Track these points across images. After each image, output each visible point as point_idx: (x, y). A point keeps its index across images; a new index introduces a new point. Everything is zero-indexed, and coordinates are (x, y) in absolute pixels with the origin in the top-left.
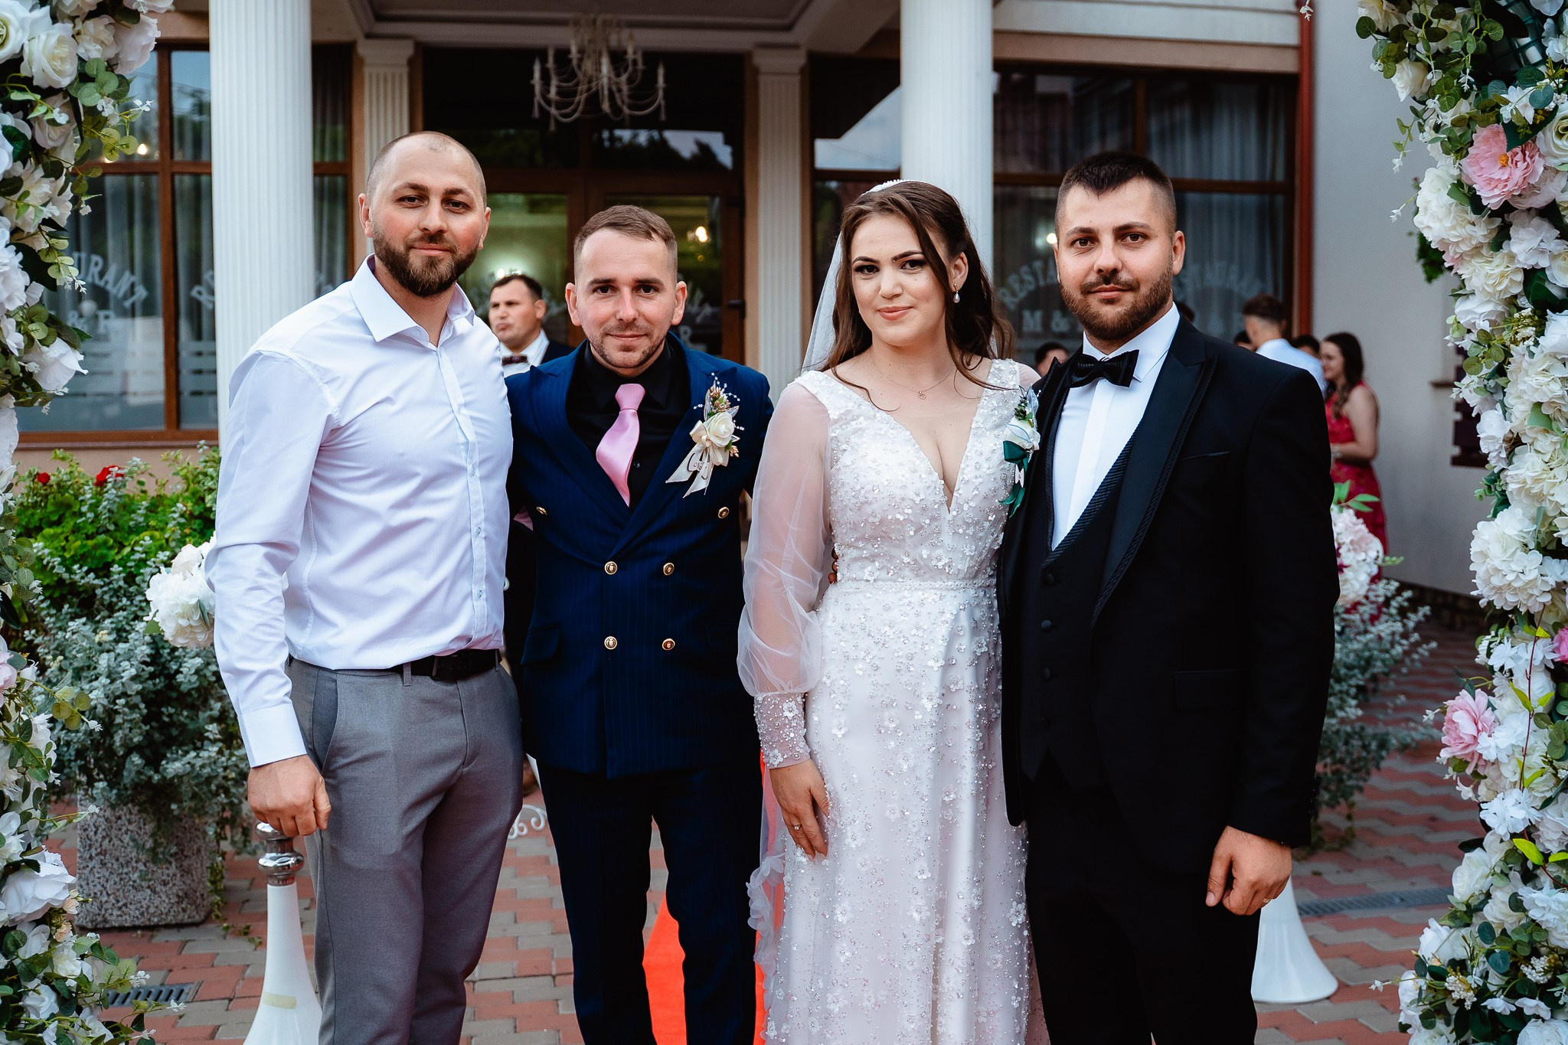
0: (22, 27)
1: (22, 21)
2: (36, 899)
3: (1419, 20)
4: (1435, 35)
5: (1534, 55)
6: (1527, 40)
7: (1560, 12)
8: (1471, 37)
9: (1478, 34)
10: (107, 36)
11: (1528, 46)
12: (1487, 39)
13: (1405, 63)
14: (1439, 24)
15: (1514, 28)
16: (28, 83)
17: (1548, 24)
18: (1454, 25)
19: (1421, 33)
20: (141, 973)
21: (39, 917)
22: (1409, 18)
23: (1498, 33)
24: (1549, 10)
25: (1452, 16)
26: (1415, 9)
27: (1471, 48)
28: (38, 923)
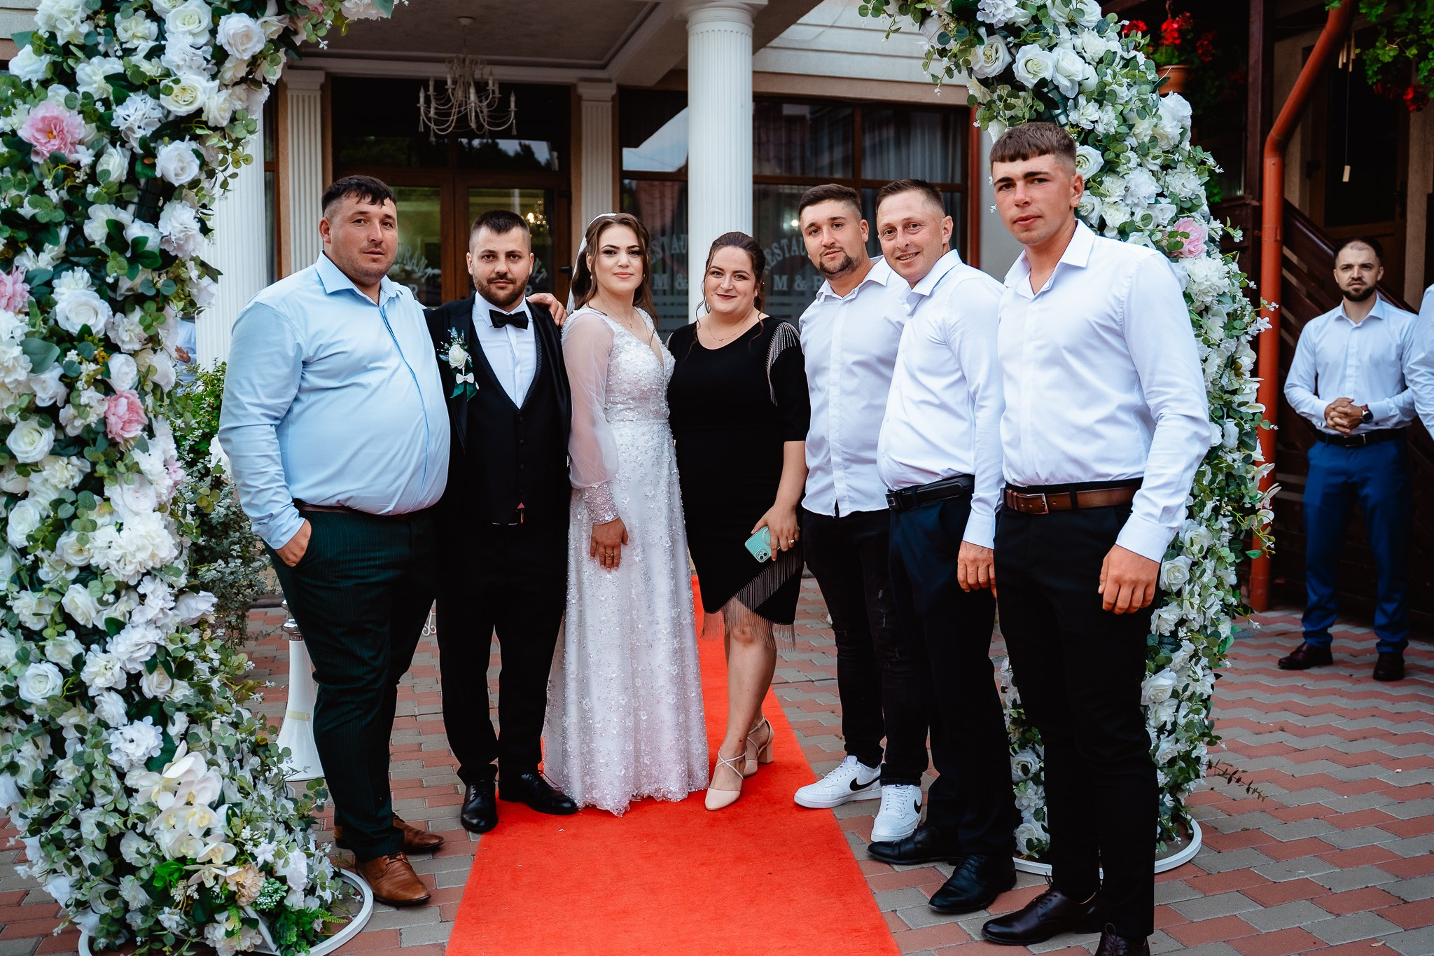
0: (205, 92)
1: (205, 89)
2: (198, 610)
3: (1000, 98)
4: (1009, 107)
5: (1062, 119)
6: (1058, 112)
7: (1077, 96)
8: (1026, 110)
9: (1031, 107)
10: (244, 96)
11: (1060, 114)
12: (1036, 110)
13: (995, 122)
14: (1012, 101)
15: (1051, 104)
16: (205, 124)
17: (1070, 103)
18: (1019, 102)
19: (1001, 105)
20: (250, 663)
21: (195, 622)
22: (995, 97)
23: (1041, 108)
24: (1071, 95)
25: (1018, 97)
26: (998, 92)
27: (1027, 116)
28: (194, 626)
